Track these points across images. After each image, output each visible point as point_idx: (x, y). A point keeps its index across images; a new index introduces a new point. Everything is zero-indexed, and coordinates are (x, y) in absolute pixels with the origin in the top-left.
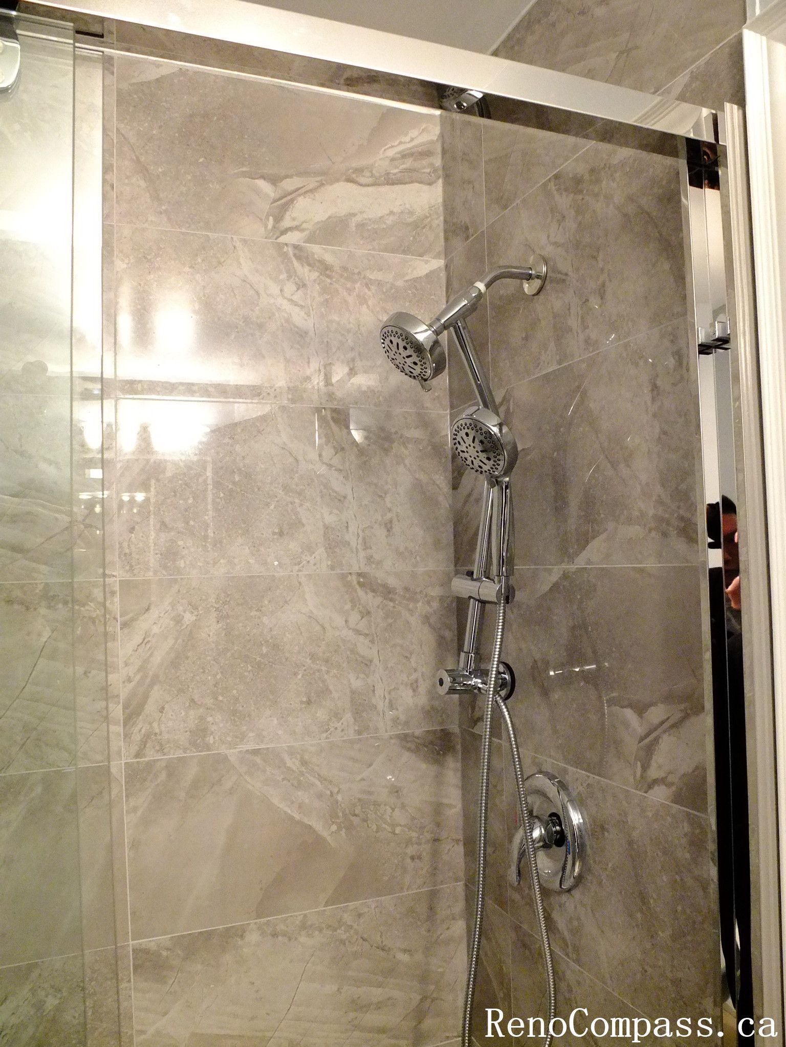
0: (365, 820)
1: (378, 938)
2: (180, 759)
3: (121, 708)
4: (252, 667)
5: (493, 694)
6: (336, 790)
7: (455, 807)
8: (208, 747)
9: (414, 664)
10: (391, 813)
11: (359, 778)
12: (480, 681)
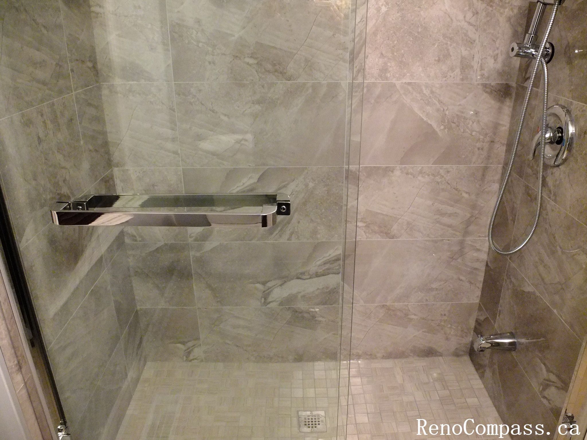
0: (458, 126)
1: (455, 184)
2: (373, 83)
3: (349, 54)
4: (413, 39)
5: (540, 57)
6: (446, 108)
7: (505, 126)
8: (387, 78)
9: (497, 45)
10: (472, 124)
11: (458, 104)
12: (534, 51)
